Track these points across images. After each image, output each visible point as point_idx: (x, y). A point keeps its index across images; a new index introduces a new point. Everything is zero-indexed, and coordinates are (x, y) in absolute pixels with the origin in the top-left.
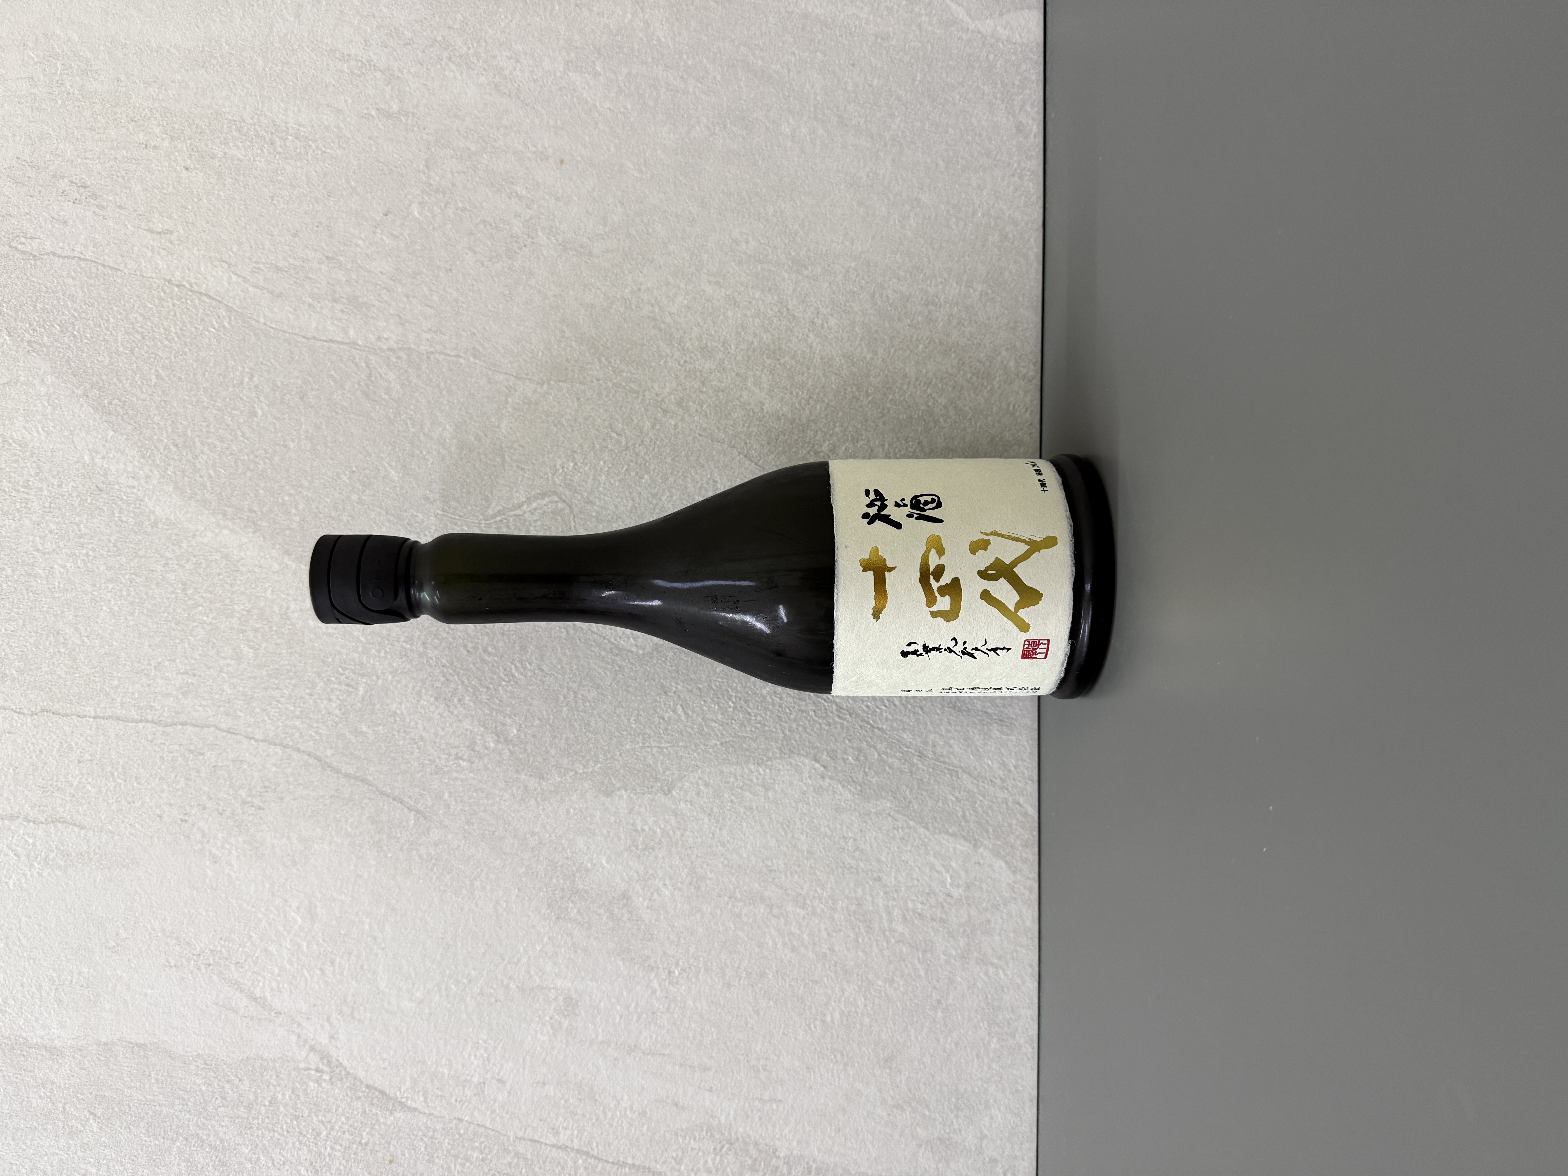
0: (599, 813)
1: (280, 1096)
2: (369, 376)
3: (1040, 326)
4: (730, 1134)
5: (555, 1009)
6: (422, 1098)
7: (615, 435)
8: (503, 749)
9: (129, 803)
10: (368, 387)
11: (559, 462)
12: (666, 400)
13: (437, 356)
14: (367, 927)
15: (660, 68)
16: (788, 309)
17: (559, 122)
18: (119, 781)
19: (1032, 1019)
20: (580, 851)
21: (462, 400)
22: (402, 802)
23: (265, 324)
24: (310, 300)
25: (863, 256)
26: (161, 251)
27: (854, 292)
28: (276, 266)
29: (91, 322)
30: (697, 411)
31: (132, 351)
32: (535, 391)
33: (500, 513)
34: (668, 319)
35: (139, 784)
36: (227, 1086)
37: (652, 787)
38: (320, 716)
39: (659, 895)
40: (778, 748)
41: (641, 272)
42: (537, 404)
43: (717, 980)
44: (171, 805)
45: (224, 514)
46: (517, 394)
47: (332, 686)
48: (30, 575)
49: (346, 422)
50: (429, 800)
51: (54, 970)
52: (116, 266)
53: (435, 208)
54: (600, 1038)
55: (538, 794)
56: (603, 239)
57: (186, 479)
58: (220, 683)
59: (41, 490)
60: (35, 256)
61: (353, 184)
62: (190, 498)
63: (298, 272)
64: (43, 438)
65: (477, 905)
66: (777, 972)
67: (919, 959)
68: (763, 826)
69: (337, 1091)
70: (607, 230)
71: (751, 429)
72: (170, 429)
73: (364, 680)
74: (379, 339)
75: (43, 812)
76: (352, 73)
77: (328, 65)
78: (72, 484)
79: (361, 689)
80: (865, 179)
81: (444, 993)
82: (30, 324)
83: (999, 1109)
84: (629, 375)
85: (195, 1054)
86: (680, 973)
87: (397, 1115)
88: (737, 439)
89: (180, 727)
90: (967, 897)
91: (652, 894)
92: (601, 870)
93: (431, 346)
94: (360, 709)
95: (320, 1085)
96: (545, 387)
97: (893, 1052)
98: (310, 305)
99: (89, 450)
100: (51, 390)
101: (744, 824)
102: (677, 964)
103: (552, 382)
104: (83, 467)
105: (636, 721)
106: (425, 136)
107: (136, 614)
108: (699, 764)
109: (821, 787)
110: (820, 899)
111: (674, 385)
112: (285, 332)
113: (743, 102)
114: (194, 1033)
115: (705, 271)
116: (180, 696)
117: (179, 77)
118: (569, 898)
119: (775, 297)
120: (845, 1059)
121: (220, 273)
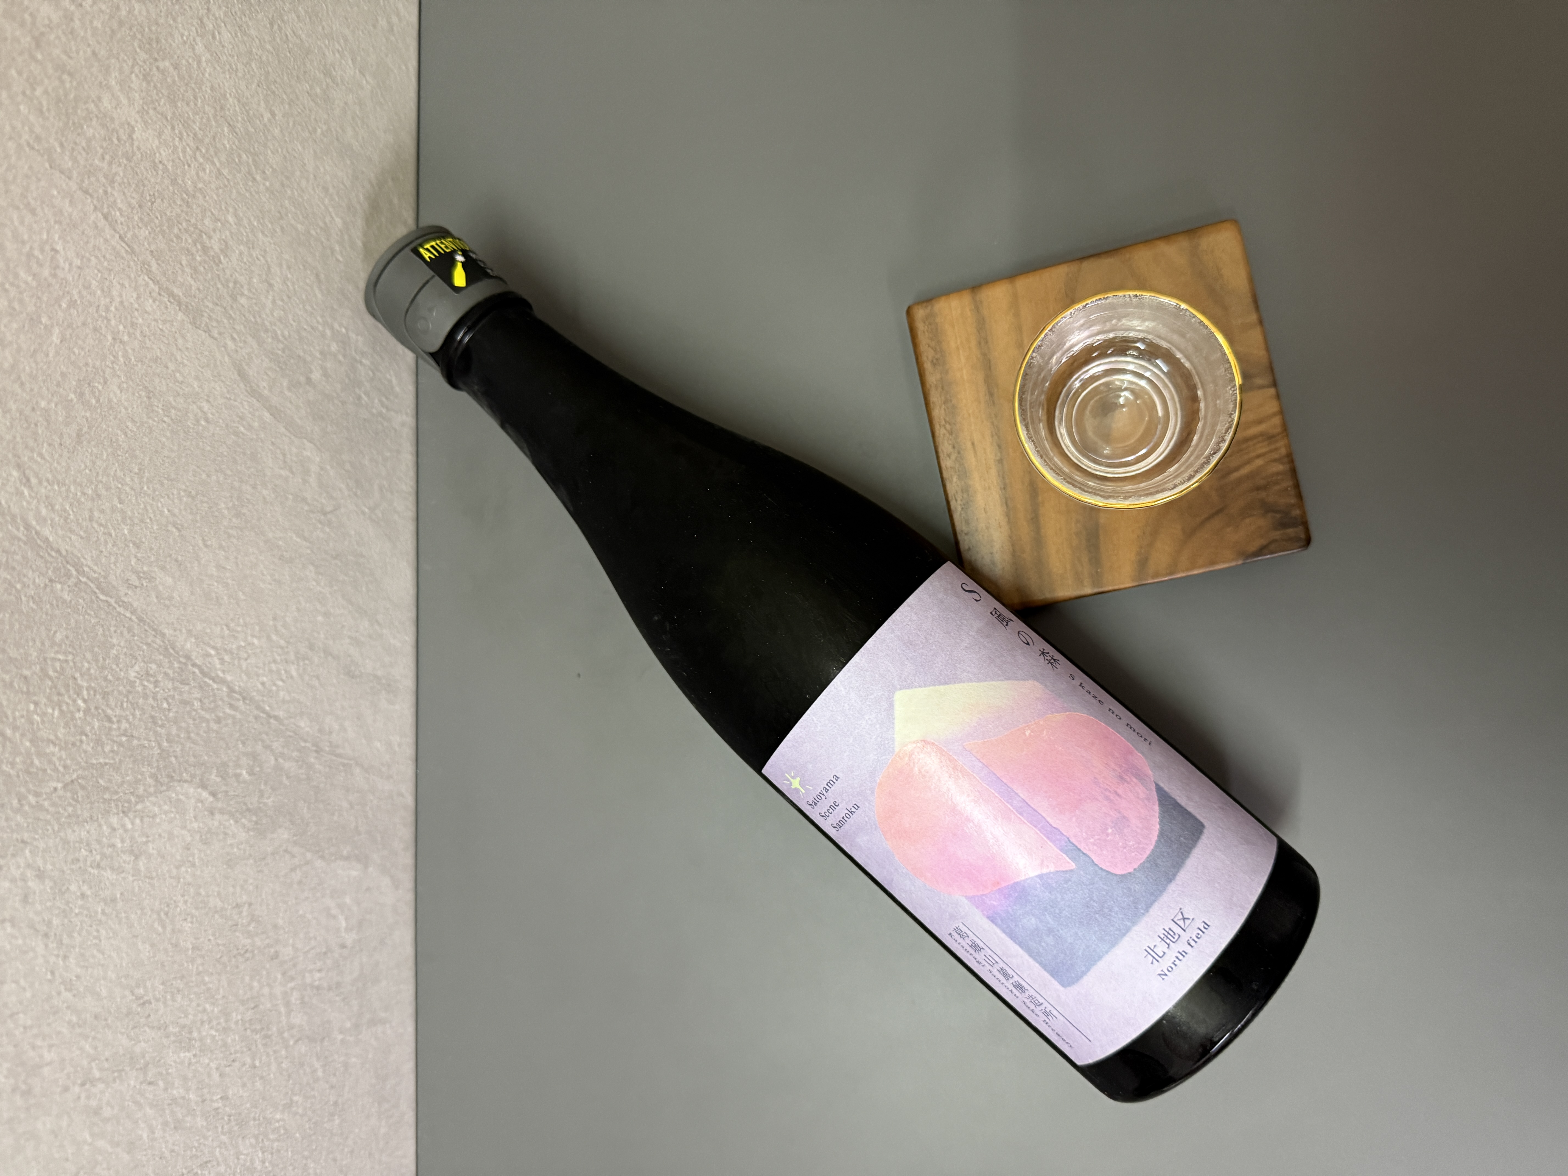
40: (151, 776)
68: (131, 926)
109: (209, 830)
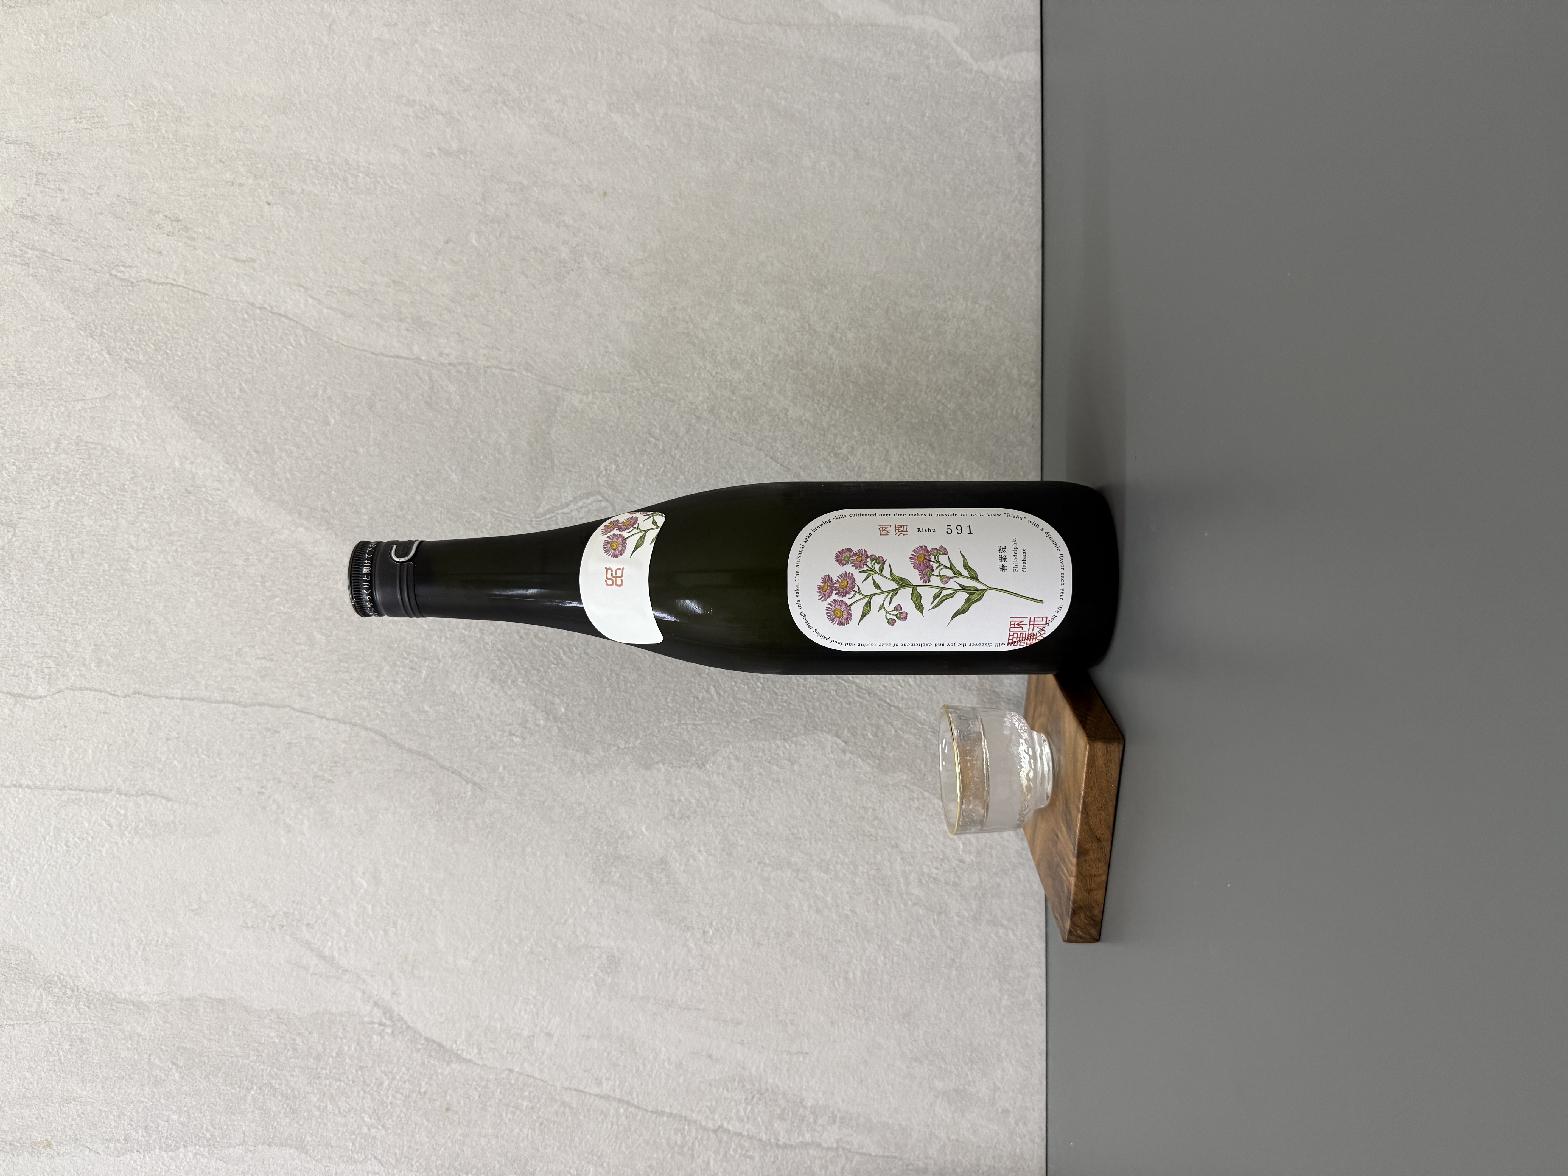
0: (639, 785)
1: (346, 1048)
2: (432, 388)
3: (1040, 337)
4: (760, 1085)
5: (599, 967)
6: (476, 1051)
7: (653, 440)
8: (552, 726)
9: (211, 777)
10: (430, 397)
11: (603, 465)
12: (700, 408)
13: (493, 370)
14: (427, 891)
15: (693, 108)
16: (809, 325)
17: (602, 158)
18: (203, 757)
19: (1040, 977)
20: (622, 819)
21: (516, 409)
22: (460, 775)
23: (338, 342)
24: (378, 320)
25: (877, 275)
26: (245, 277)
27: (870, 309)
28: (348, 290)
29: (182, 341)
30: (727, 417)
31: (218, 367)
32: (581, 401)
33: (549, 511)
34: (701, 335)
35: (221, 759)
36: (297, 1038)
37: (688, 761)
38: (386, 697)
39: (695, 860)
40: (802, 725)
41: (677, 293)
42: (583, 412)
43: (747, 939)
44: (249, 779)
45: (300, 513)
46: (565, 404)
47: (397, 669)
48: (124, 570)
49: (411, 430)
50: (485, 773)
51: (142, 931)
52: (204, 291)
53: (491, 237)
54: (640, 994)
55: (584, 767)
56: (643, 263)
57: (266, 482)
58: (295, 667)
59: (135, 492)
60: (132, 283)
61: (417, 215)
62: (269, 499)
63: (368, 295)
64: (138, 446)
65: (528, 870)
66: (803, 931)
67: (934, 920)
68: (789, 797)
69: (398, 1043)
70: (646, 255)
71: (777, 433)
72: (251, 437)
73: (427, 664)
74: (441, 354)
75: (134, 785)
76: (417, 116)
77: (395, 109)
78: (164, 487)
79: (424, 672)
80: (879, 206)
81: (496, 952)
82: (128, 344)
83: (1011, 1062)
84: (666, 385)
85: (269, 1008)
86: (714, 933)
87: (453, 1066)
88: (764, 442)
89: (258, 707)
90: (978, 863)
91: (688, 859)
92: (641, 837)
93: (487, 360)
94: (422, 691)
95: (383, 1038)
96: (590, 397)
97: (911, 1007)
98: (378, 325)
99: (179, 457)
100: (146, 403)
101: (772, 795)
102: (711, 924)
103: (597, 393)
104: (174, 472)
105: (673, 700)
106: (482, 172)
107: (220, 605)
108: (730, 739)
109: (842, 760)
110: (842, 865)
111: (707, 395)
112: (355, 348)
113: (769, 139)
114: (269, 989)
115: (735, 291)
116: (259, 679)
117: (263, 123)
118: (612, 863)
119: (798, 314)
120: (867, 1014)
121: (298, 297)
